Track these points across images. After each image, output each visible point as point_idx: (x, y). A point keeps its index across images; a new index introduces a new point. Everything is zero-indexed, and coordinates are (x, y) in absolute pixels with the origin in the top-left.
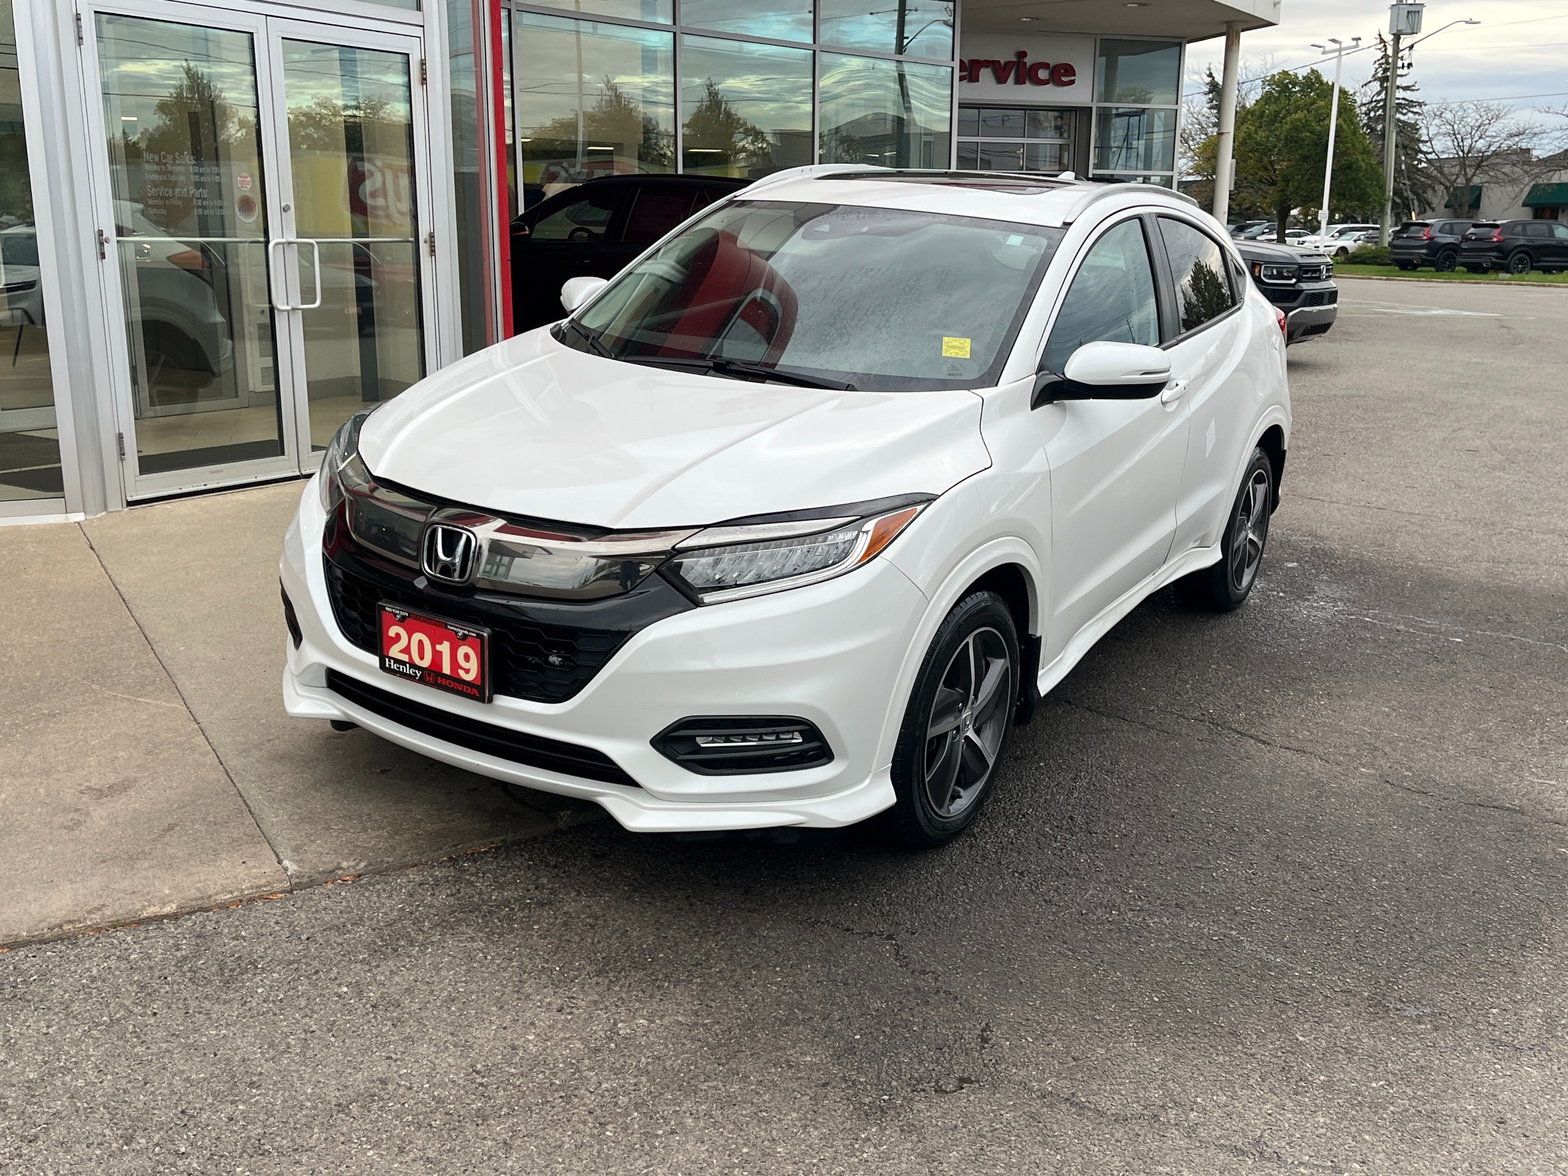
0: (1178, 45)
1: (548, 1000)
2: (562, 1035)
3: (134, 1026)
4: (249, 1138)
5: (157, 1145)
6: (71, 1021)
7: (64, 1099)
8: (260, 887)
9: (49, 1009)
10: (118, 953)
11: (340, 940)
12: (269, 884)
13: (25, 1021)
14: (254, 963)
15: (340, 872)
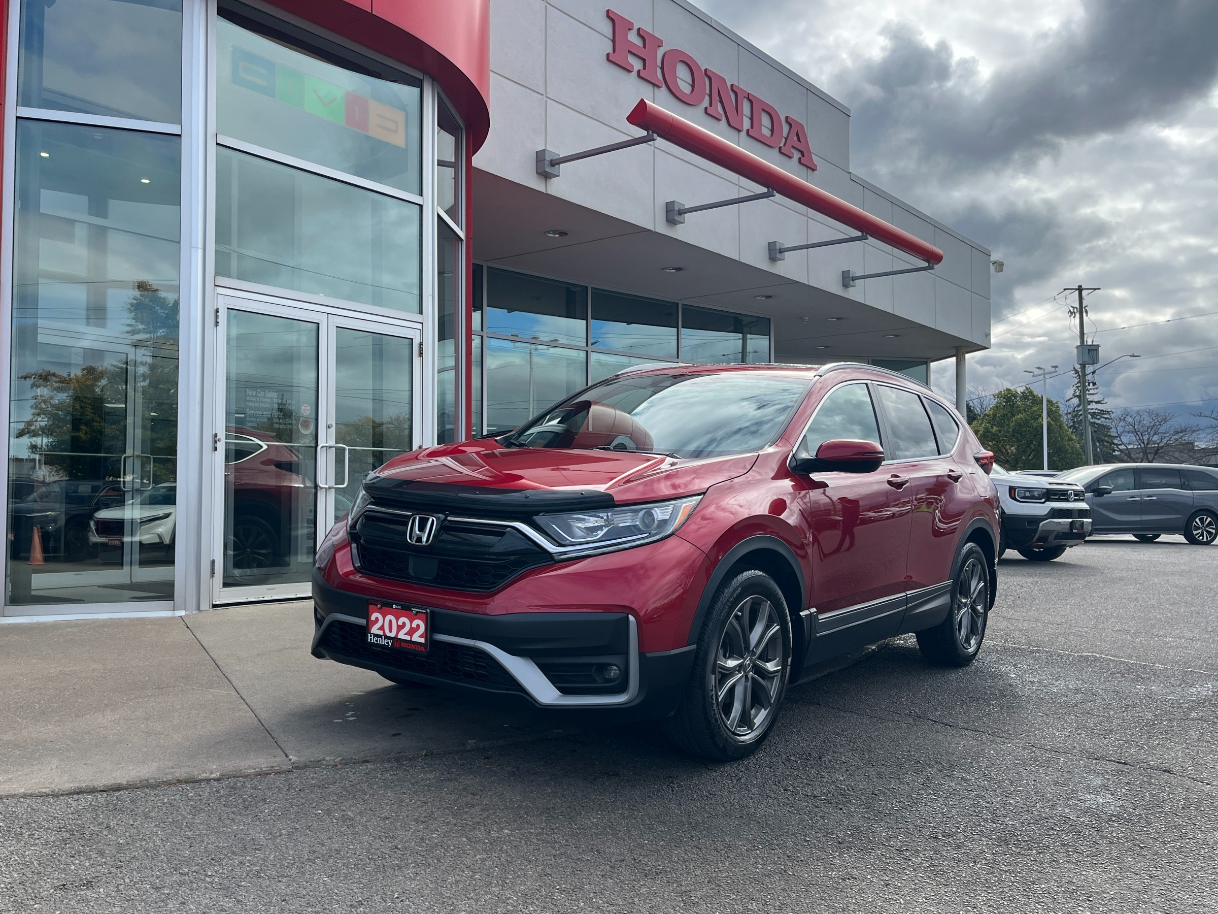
0: (926, 362)
1: (448, 820)
2: (455, 835)
3: (187, 823)
4: (251, 871)
5: (195, 871)
6: (148, 820)
7: (140, 851)
8: (273, 767)
9: (136, 815)
10: (181, 793)
11: (320, 791)
12: (279, 766)
13: (120, 819)
14: (265, 800)
15: (324, 762)
